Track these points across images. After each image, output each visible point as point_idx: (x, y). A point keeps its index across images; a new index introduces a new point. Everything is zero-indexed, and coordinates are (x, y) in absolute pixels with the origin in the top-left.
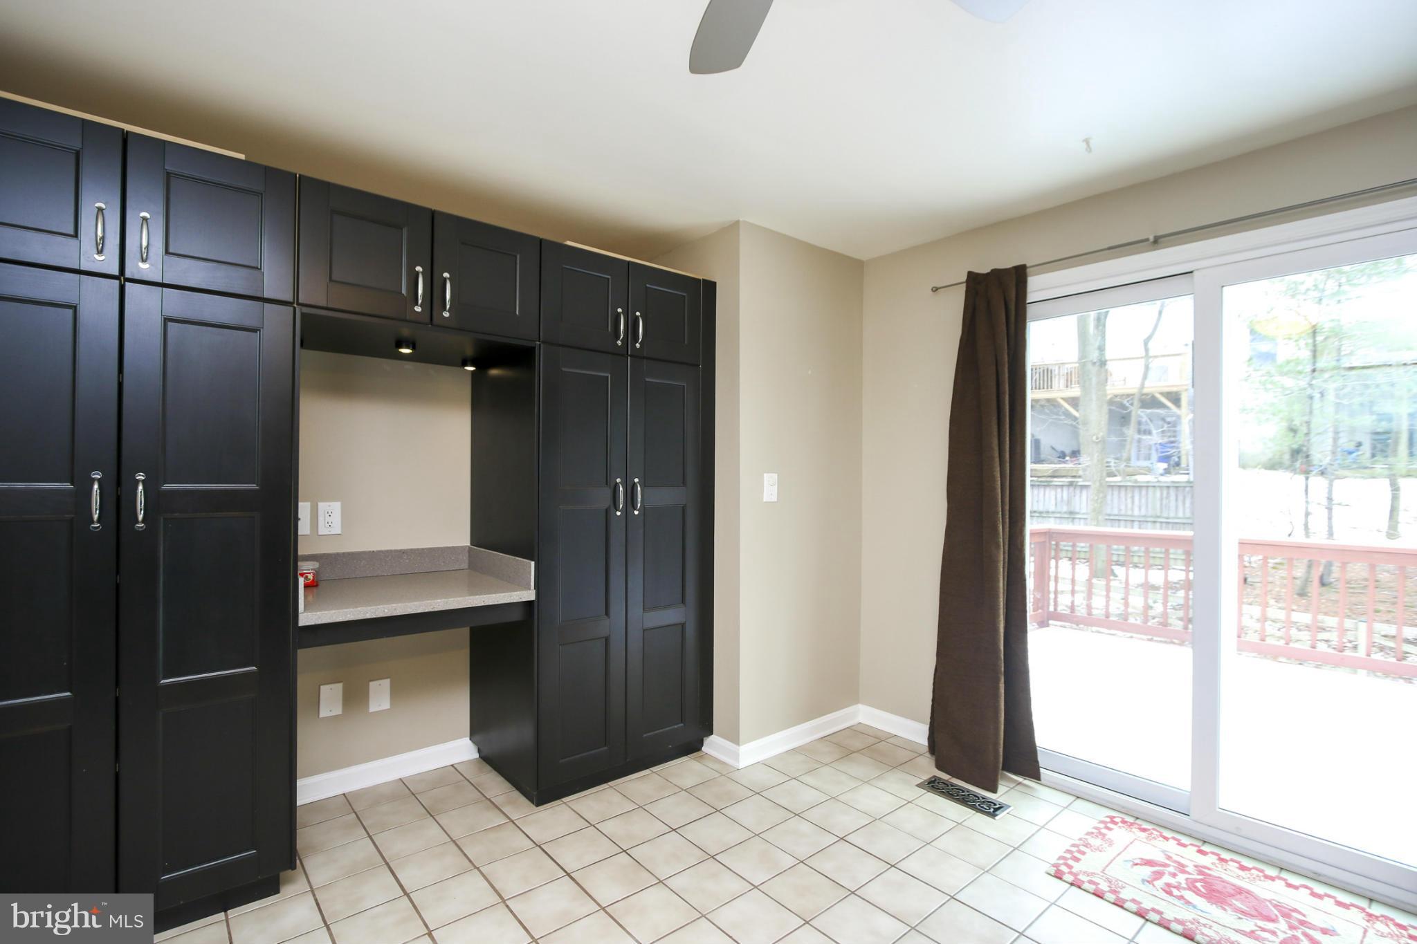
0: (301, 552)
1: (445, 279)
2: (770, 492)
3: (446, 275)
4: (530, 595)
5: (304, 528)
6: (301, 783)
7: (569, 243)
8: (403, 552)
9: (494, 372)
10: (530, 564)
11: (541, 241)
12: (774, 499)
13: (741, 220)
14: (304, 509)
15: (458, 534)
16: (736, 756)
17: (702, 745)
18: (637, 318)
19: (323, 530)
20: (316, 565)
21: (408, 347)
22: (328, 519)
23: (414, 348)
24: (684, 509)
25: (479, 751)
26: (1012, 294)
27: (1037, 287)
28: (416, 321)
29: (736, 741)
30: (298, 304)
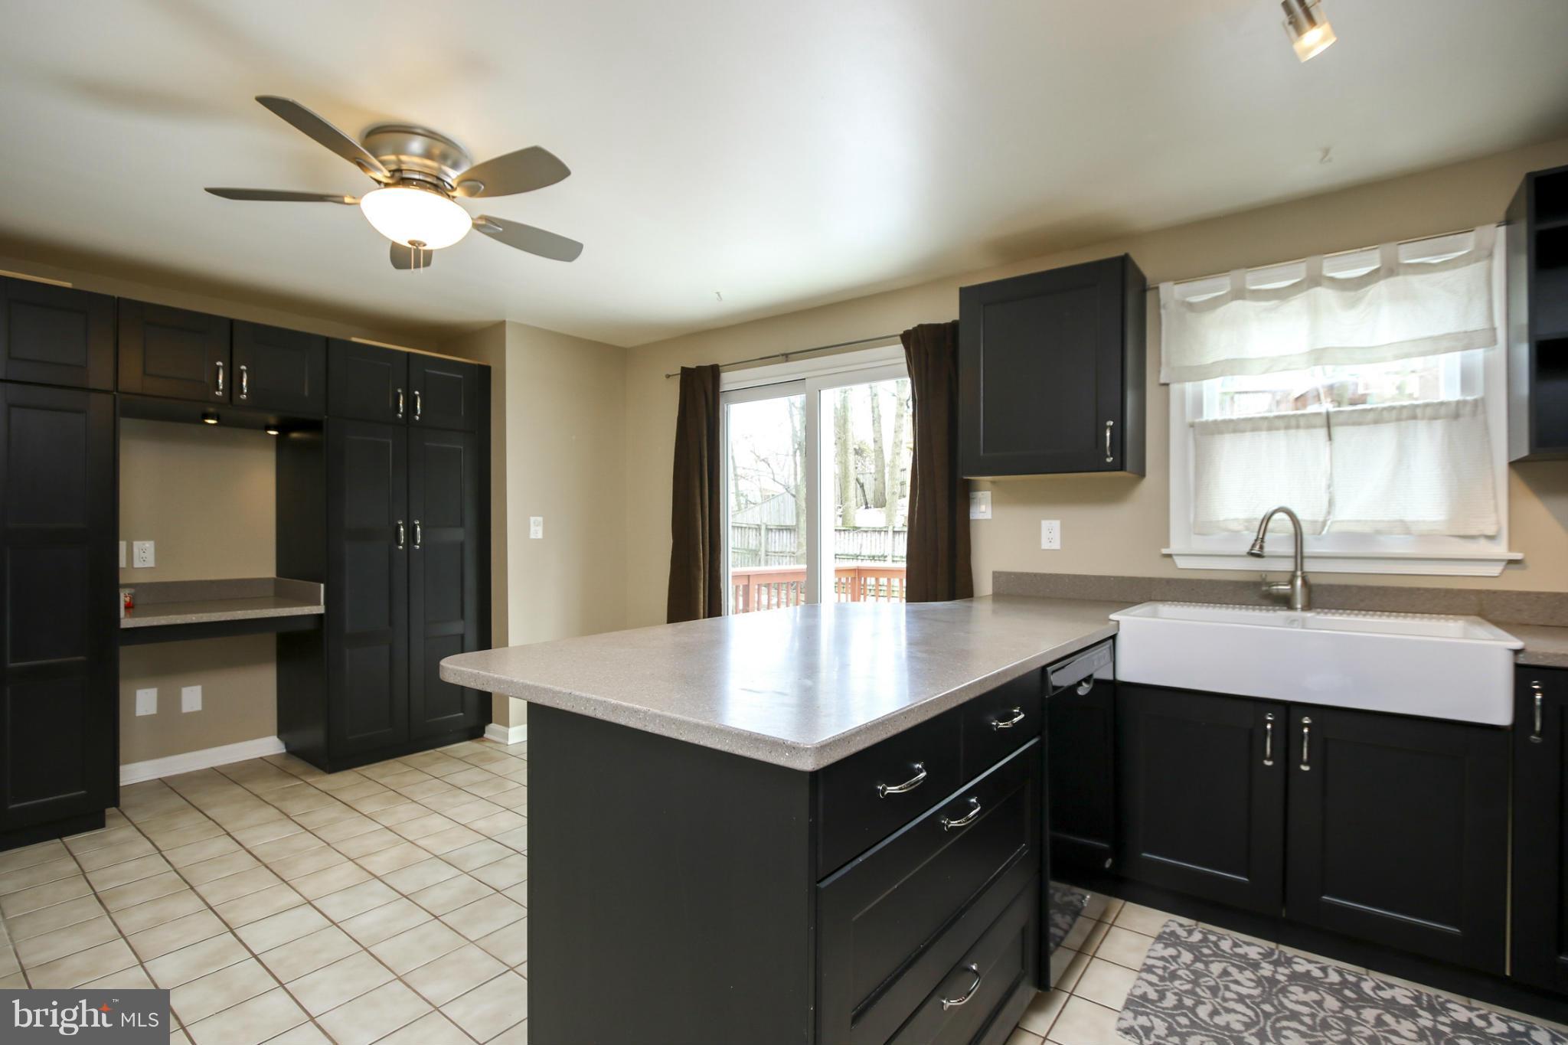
0: (122, 581)
1: (242, 371)
2: (536, 531)
3: (243, 367)
4: (320, 609)
5: (123, 562)
6: (123, 768)
7: (354, 339)
8: (212, 582)
9: (295, 435)
10: (320, 587)
11: (327, 340)
12: (540, 536)
13: (507, 320)
14: (123, 546)
15: (265, 567)
16: (506, 736)
17: (484, 732)
18: (416, 396)
19: (137, 564)
20: (132, 591)
21: (212, 419)
22: (143, 555)
23: (218, 419)
24: (462, 545)
25: (286, 748)
26: (710, 387)
27: (729, 380)
28: (218, 402)
29: (507, 725)
30: (117, 392)
